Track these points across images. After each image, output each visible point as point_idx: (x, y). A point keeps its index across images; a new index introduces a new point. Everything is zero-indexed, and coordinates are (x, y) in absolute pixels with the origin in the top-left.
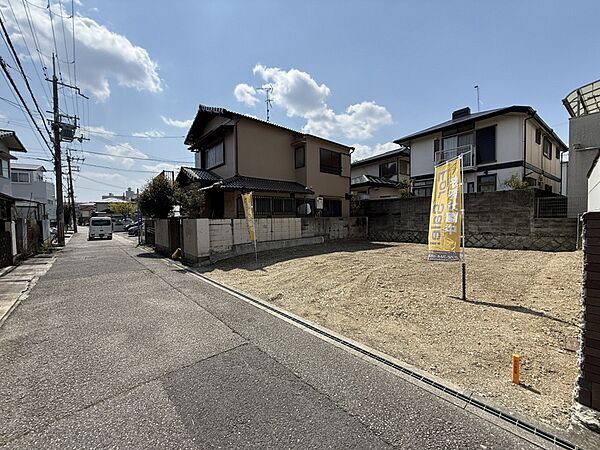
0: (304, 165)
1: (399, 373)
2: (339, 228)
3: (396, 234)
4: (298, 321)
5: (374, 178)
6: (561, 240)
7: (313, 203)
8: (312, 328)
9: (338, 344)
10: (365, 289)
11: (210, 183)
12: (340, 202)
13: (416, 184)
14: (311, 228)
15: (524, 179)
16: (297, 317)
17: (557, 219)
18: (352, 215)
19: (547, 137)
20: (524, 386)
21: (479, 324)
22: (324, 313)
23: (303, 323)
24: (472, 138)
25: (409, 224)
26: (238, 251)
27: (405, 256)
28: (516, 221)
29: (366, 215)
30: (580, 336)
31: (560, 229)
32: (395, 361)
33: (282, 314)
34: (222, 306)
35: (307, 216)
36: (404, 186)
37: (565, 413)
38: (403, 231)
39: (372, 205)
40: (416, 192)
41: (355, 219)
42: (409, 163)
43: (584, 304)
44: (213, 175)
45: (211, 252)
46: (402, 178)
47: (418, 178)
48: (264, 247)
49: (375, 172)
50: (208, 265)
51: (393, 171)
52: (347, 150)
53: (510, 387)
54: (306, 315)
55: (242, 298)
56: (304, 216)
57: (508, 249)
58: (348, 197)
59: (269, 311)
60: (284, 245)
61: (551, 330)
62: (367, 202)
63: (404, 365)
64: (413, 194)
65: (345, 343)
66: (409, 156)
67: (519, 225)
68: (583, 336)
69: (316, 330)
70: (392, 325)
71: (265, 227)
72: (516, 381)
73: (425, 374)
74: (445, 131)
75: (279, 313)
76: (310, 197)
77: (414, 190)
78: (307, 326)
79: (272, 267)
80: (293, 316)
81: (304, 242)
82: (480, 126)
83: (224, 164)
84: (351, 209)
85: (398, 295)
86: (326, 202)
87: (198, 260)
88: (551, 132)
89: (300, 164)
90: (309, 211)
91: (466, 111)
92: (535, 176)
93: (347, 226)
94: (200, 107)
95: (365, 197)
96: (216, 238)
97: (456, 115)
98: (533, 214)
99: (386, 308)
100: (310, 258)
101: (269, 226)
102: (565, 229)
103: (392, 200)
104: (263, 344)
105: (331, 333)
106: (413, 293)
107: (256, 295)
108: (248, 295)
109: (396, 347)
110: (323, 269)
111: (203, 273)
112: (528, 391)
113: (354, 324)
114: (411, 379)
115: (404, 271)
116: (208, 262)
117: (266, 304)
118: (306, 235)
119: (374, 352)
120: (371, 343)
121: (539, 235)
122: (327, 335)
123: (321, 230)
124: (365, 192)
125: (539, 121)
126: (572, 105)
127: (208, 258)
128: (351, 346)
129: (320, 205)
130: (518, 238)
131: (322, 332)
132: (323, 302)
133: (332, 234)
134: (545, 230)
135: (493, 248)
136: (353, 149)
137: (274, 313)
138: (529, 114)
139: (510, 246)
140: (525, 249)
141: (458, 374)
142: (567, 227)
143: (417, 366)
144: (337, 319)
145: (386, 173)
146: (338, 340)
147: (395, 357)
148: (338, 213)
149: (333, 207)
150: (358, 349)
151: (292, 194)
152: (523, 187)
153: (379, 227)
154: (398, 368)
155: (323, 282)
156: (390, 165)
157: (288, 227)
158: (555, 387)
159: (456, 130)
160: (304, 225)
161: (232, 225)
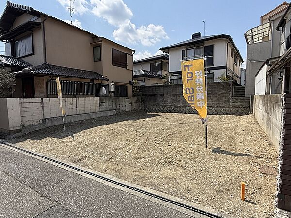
0: (100, 60)
1: (176, 207)
2: (126, 104)
3: (161, 107)
4: (100, 177)
5: (147, 72)
6: (243, 109)
7: (107, 87)
8: (111, 181)
9: (132, 192)
10: (146, 146)
11: (20, 68)
12: (127, 86)
13: (172, 77)
14: (107, 105)
15: (227, 76)
16: (98, 174)
17: (242, 98)
18: (134, 96)
19: (236, 54)
20: (247, 201)
21: (217, 163)
22: (119, 167)
23: (104, 178)
24: (202, 50)
25: (169, 101)
26: (49, 124)
27: (168, 121)
28: (224, 99)
29: (143, 95)
30: (279, 168)
31: (242, 104)
32: (172, 198)
33: (87, 172)
34: (32, 172)
35: (103, 96)
36: (165, 77)
37: (271, 215)
38: (165, 106)
39: (146, 89)
40: (172, 81)
41: (136, 98)
42: (169, 63)
43: (283, 149)
44: (24, 62)
45: (23, 126)
46: (164, 73)
47: (174, 73)
48: (71, 119)
49: (148, 68)
50: (20, 137)
51: (159, 68)
52: (131, 52)
53: (241, 204)
54: (105, 171)
55: (51, 162)
56: (101, 96)
57: (220, 115)
58: (131, 83)
59: (75, 171)
60: (87, 118)
61: (253, 162)
62: (144, 87)
63: (178, 200)
64: (171, 83)
65: (137, 190)
66: (168, 59)
67: (225, 101)
68: (281, 168)
69: (115, 182)
70: (167, 171)
71: (71, 104)
72: (243, 199)
73: (192, 205)
74: (188, 45)
75: (84, 171)
76: (105, 82)
77: (171, 80)
78: (107, 180)
79: (77, 134)
80: (96, 173)
81: (102, 114)
82: (206, 44)
83: (33, 54)
84: (133, 92)
85: (168, 149)
86: (117, 87)
87: (9, 133)
88: (238, 51)
89: (97, 59)
90: (105, 93)
91: (198, 35)
92: (231, 75)
93: (131, 103)
94: (8, 3)
95: (142, 84)
96: (26, 114)
97: (194, 36)
98: (231, 95)
99: (162, 158)
100: (107, 126)
101: (74, 103)
102: (245, 104)
103: (159, 86)
104: (70, 204)
105: (126, 183)
106: (177, 146)
107: (64, 159)
108: (57, 160)
109: (171, 187)
110: (117, 133)
111: (15, 143)
112: (250, 204)
113: (141, 174)
114: (184, 210)
115: (169, 132)
116: (20, 134)
117: (73, 165)
118: (103, 110)
119: (158, 194)
120: (155, 186)
121: (234, 107)
122: (123, 185)
123: (114, 106)
124: (142, 81)
125: (233, 45)
126: (248, 37)
127: (20, 130)
128: (141, 191)
129: (112, 89)
130: (224, 108)
131: (119, 184)
132: (118, 159)
133: (121, 109)
134: (236, 104)
135: (213, 115)
136: (135, 51)
137: (80, 173)
138: (230, 40)
139: (221, 113)
140: (228, 114)
141: (211, 200)
142: (246, 102)
143: (187, 199)
144: (129, 171)
145: (155, 69)
146: (132, 188)
147: (172, 195)
148: (125, 95)
149: (121, 90)
150: (146, 193)
151: (92, 80)
152: (227, 80)
153: (151, 103)
154: (175, 203)
155: (118, 144)
156: (157, 64)
157: (89, 104)
158: (262, 198)
159: (193, 45)
160: (101, 102)
161: (42, 103)
